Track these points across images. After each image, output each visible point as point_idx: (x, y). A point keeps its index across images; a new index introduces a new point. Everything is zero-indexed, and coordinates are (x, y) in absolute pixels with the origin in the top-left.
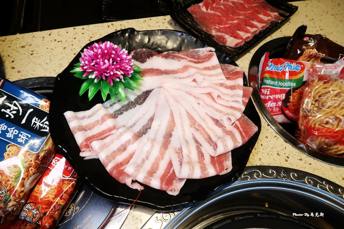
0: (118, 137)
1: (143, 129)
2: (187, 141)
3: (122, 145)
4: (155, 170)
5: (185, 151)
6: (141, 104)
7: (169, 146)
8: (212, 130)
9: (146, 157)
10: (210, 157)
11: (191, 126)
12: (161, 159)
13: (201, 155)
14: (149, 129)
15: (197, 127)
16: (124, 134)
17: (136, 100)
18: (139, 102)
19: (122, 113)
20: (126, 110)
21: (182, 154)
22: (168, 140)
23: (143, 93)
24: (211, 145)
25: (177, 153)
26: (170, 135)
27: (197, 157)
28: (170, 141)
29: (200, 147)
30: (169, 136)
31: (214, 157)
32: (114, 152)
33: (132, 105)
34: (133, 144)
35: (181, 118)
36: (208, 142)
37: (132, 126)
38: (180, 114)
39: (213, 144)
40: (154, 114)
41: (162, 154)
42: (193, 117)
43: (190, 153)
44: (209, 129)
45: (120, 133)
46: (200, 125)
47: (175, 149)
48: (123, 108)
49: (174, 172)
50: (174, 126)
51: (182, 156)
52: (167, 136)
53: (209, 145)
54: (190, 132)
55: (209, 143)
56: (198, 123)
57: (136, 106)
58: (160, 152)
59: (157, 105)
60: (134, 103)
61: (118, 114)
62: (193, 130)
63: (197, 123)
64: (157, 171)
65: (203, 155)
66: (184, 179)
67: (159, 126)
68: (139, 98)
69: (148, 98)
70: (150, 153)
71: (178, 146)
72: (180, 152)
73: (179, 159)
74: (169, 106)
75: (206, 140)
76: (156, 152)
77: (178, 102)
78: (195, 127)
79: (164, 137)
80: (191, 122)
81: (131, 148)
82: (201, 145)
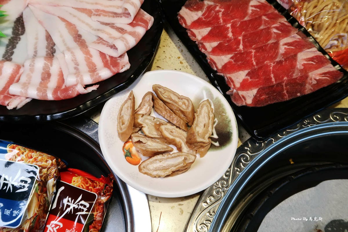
0: (32, 70)
1: (49, 49)
2: (98, 30)
3: (43, 73)
4: (94, 68)
5: (105, 37)
6: (23, 32)
7: (87, 44)
8: (111, 6)
9: (75, 64)
10: (129, 26)
11: (90, 16)
12: (90, 57)
13: (121, 30)
14: (54, 46)
15: (96, 13)
16: (34, 64)
17: (14, 33)
18: (20, 33)
19: (12, 53)
20: (14, 47)
21: (104, 41)
22: (81, 41)
23: (15, 22)
24: (121, 17)
25: (99, 43)
26: (80, 36)
27: (119, 33)
28: (84, 40)
29: (114, 25)
30: (78, 38)
31: (132, 23)
32: (41, 83)
33: (15, 40)
34: (51, 65)
35: (75, 16)
36: (116, 17)
37: (35, 54)
38: (71, 14)
39: (122, 15)
40: (46, 31)
41: (87, 53)
42: (85, 8)
43: (110, 34)
44: (107, 7)
45: (30, 65)
46: (97, 10)
47: (94, 42)
48: (9, 49)
49: (111, 57)
50: (75, 27)
51: (106, 42)
52: (77, 39)
53: (119, 18)
54: (95, 21)
55: (118, 17)
56: (93, 9)
57: (20, 38)
58: (84, 53)
59: (40, 22)
60: (15, 37)
61: (9, 56)
62: (95, 18)
63: (93, 11)
64: (97, 67)
65: (123, 29)
66: (124, 53)
67: (61, 36)
68: (16, 29)
69: (25, 24)
70: (76, 60)
71: (95, 39)
72: (100, 40)
73: (106, 45)
74: (53, 15)
75: (113, 17)
76: (80, 55)
77: (58, 6)
78: (94, 15)
79: (76, 41)
80: (86, 13)
81: (54, 70)
82: (113, 24)
